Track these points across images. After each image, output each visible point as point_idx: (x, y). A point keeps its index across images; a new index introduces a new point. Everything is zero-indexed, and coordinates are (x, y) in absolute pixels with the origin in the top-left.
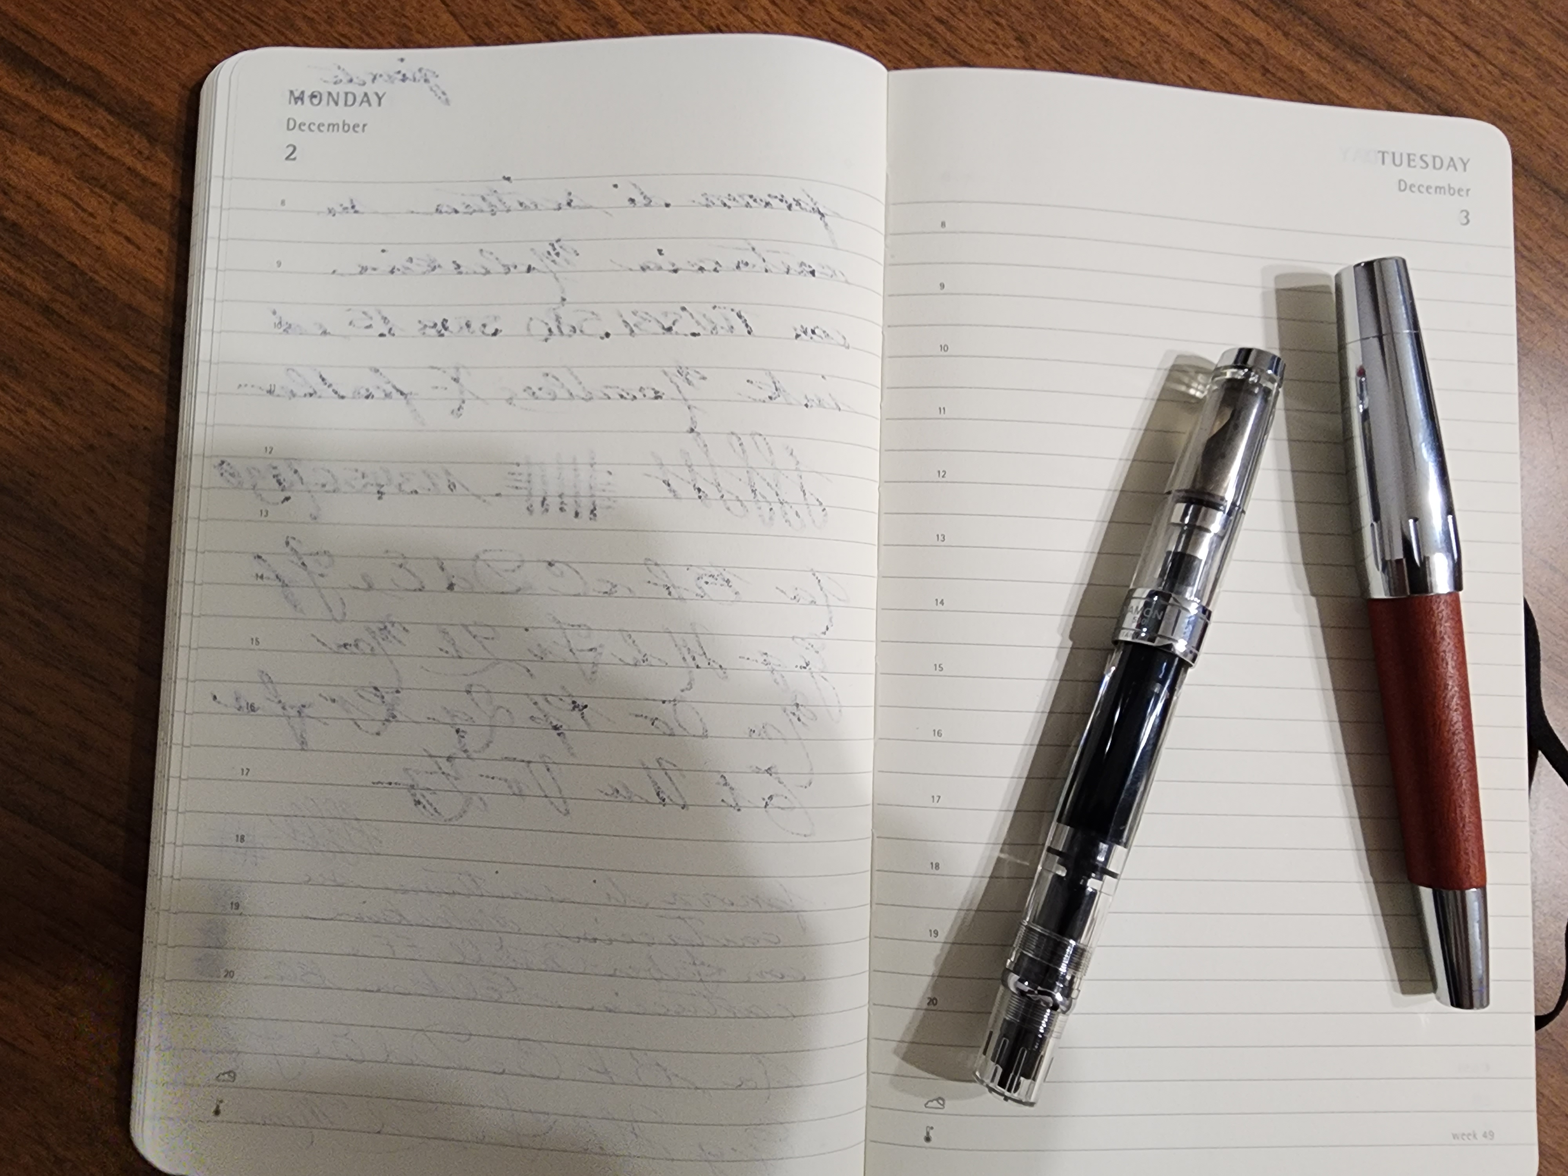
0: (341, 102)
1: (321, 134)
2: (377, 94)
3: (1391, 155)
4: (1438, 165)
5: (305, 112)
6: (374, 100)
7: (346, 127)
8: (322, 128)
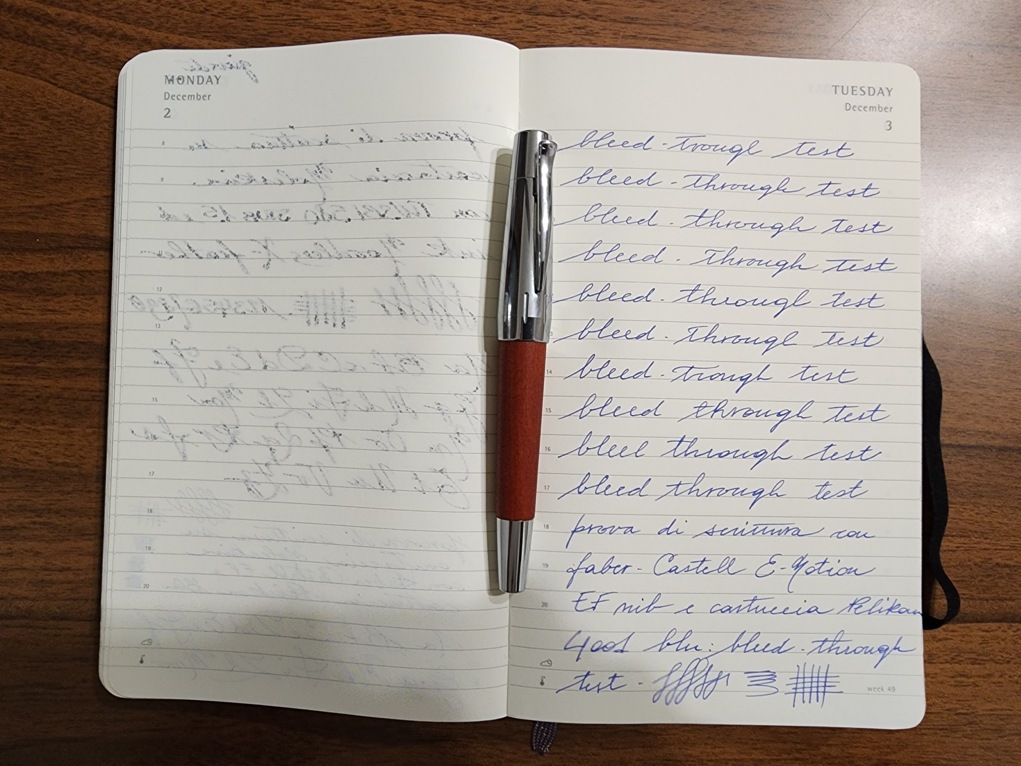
0: (195, 82)
1: (184, 101)
2: (216, 77)
3: (841, 88)
4: (872, 93)
5: (174, 89)
6: (214, 80)
7: (199, 97)
8: (185, 98)
